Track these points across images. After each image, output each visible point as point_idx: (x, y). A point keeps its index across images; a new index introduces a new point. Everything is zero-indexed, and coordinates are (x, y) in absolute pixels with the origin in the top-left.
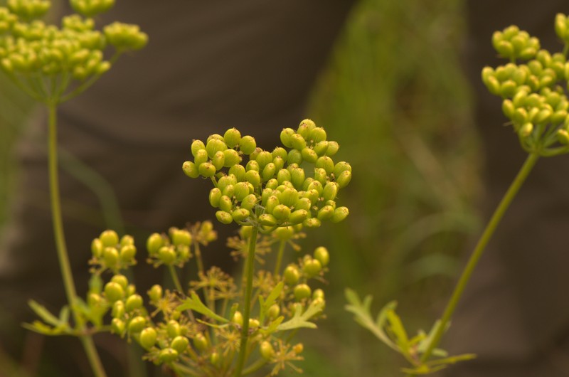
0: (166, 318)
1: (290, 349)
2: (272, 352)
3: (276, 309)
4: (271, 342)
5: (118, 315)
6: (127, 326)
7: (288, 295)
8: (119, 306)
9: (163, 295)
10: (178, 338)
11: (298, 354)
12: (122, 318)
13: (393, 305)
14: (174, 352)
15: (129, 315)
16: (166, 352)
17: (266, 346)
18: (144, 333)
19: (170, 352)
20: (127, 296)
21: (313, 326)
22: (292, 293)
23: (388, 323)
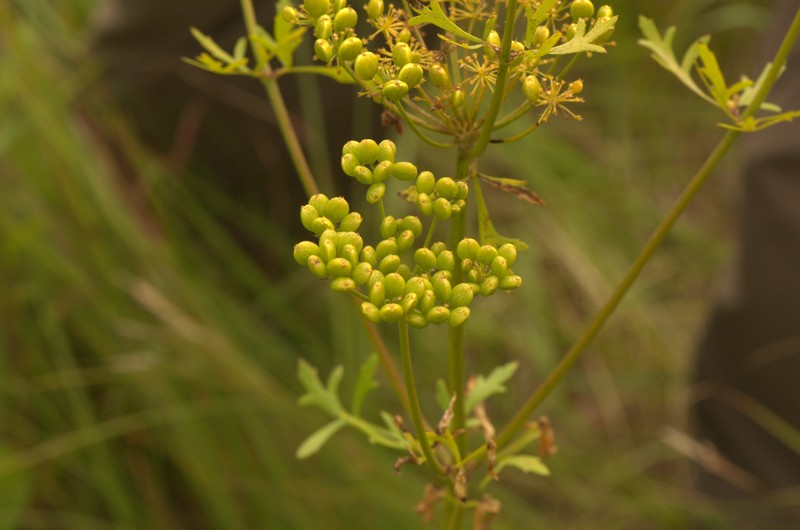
0: (390, 42)
1: (565, 88)
2: (541, 89)
3: (545, 31)
4: (539, 78)
5: (324, 34)
6: (335, 50)
7: (561, 14)
8: (326, 22)
9: (386, 11)
10: (409, 66)
11: (575, 95)
12: (330, 38)
13: (706, 39)
14: (403, 84)
15: (339, 36)
16: (391, 84)
17: (531, 82)
18: (360, 58)
19: (397, 84)
20: (335, 11)
21: (601, 49)
22: (568, 10)
23: (700, 62)
